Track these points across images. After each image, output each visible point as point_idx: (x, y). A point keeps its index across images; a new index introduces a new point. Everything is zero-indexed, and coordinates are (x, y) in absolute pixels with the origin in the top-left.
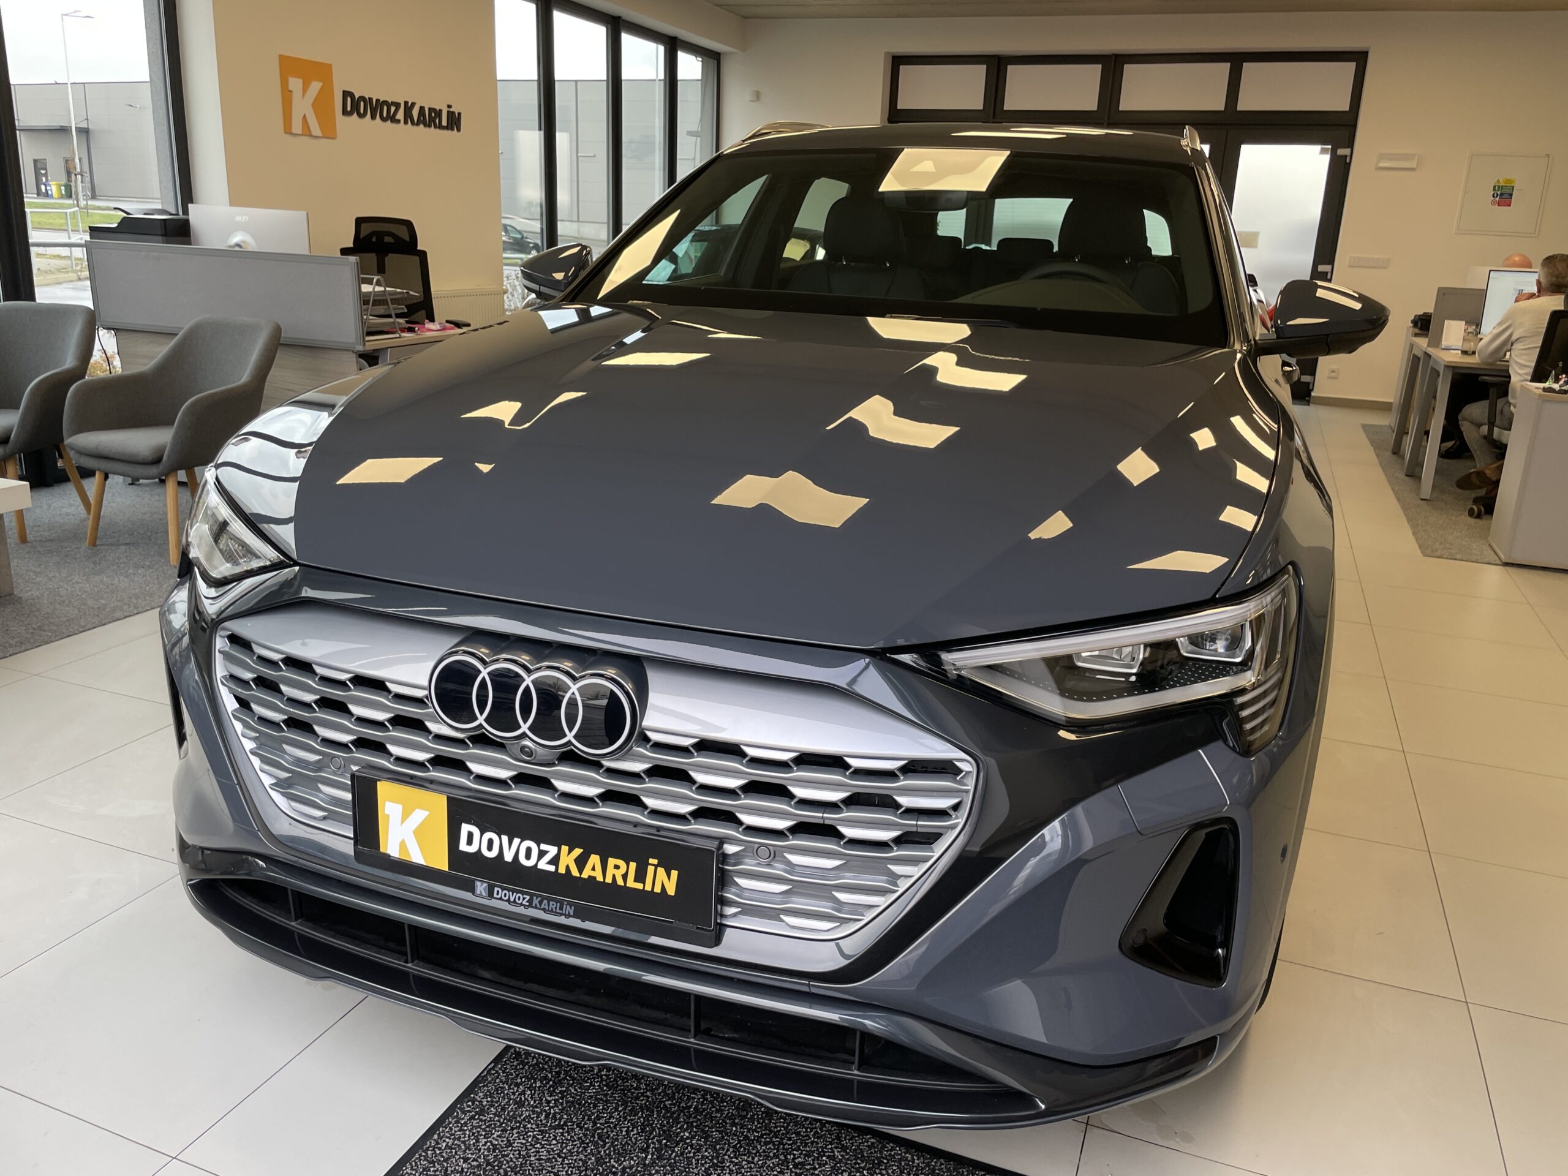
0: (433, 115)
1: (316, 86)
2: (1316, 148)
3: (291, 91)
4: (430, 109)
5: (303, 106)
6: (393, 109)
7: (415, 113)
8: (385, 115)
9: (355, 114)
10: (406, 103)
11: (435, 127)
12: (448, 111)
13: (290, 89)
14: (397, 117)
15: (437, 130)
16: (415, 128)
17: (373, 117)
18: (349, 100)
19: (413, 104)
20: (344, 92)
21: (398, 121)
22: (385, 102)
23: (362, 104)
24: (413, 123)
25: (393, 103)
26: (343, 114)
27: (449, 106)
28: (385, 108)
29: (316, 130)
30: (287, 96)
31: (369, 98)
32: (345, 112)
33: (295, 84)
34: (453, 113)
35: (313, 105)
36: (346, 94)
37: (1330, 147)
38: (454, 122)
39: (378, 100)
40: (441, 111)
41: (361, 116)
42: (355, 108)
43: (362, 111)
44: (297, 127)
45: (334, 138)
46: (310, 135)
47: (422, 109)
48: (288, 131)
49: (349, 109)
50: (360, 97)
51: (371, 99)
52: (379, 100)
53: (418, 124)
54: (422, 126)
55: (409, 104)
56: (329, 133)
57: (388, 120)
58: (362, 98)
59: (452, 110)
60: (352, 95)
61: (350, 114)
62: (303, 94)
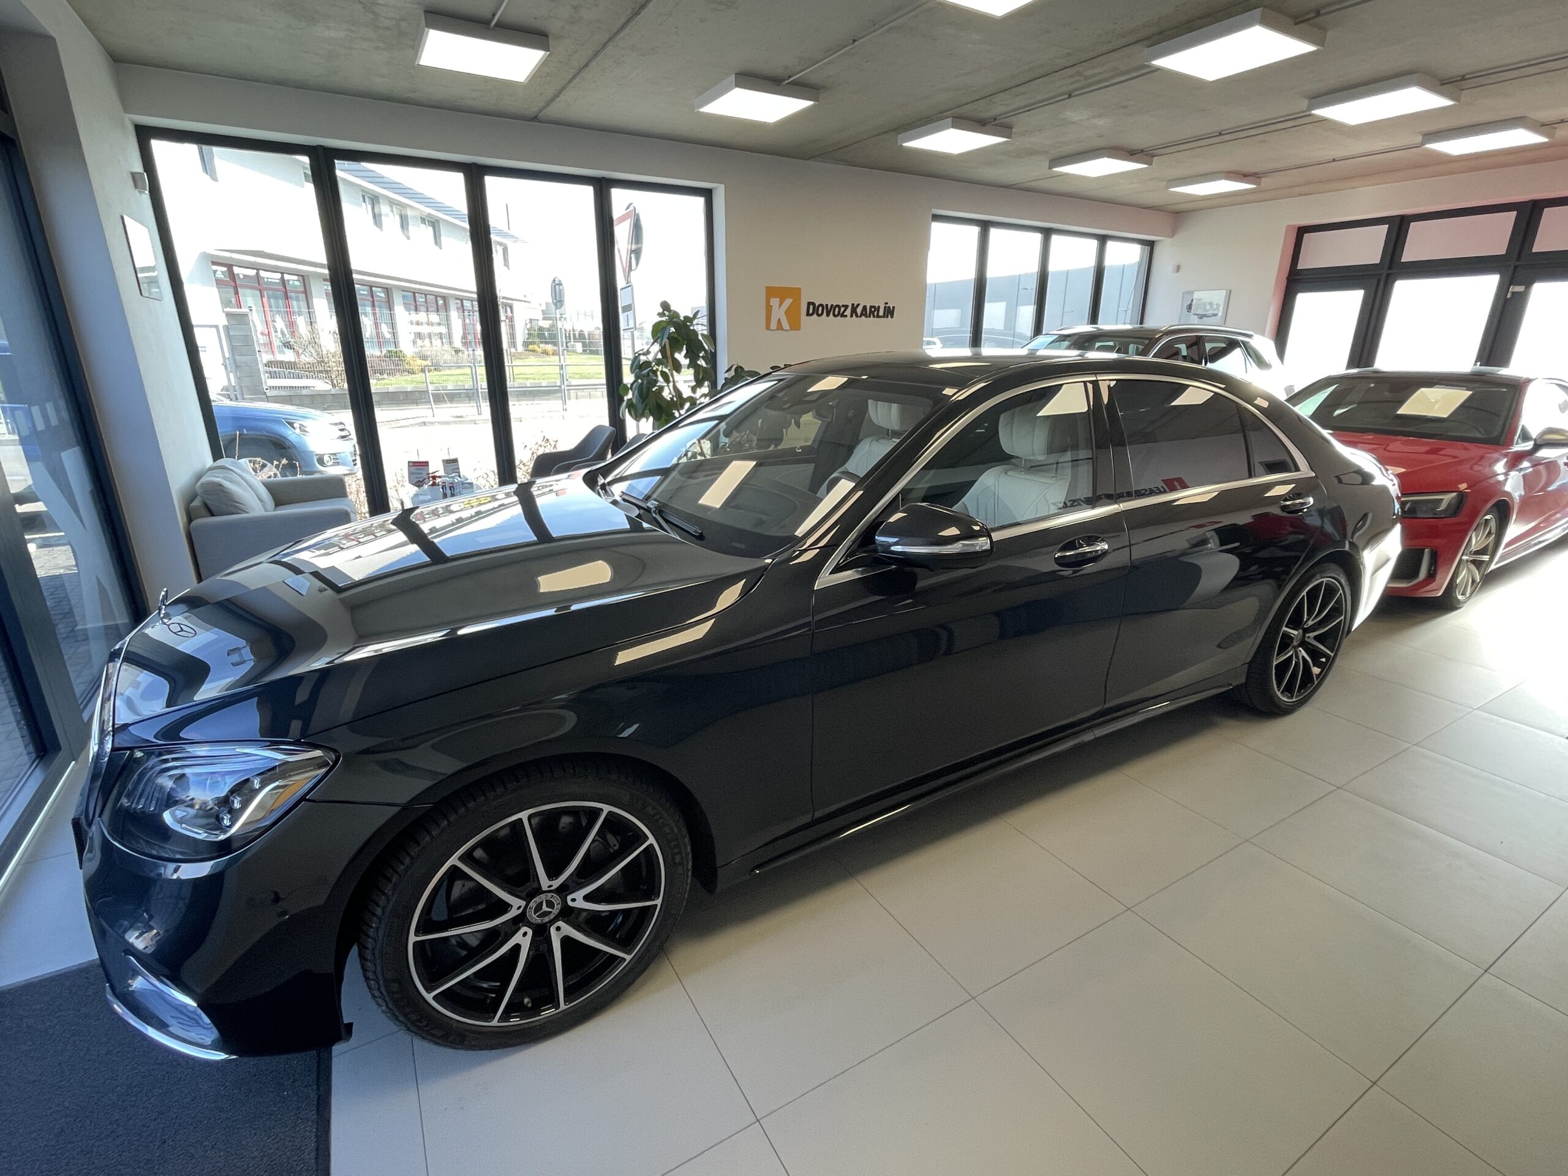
0: (873, 310)
1: (788, 302)
3: (772, 306)
4: (871, 307)
5: (779, 312)
6: (842, 309)
7: (859, 310)
8: (836, 313)
9: (815, 315)
12: (885, 307)
13: (771, 304)
17: (828, 315)
18: (811, 307)
19: (858, 305)
20: (808, 302)
21: (846, 316)
22: (838, 306)
23: (820, 308)
24: (857, 316)
26: (807, 315)
27: (886, 303)
28: (837, 309)
29: (786, 325)
30: (769, 309)
33: (775, 302)
34: (889, 307)
35: (785, 313)
36: (809, 304)
38: (889, 312)
41: (819, 315)
42: (815, 311)
43: (820, 312)
44: (774, 325)
45: (799, 330)
46: (783, 329)
47: (865, 308)
48: (768, 327)
49: (811, 312)
50: (819, 305)
51: (827, 305)
53: (861, 316)
54: (863, 317)
55: (856, 305)
58: (821, 305)
60: (813, 304)
61: (812, 314)
62: (780, 306)
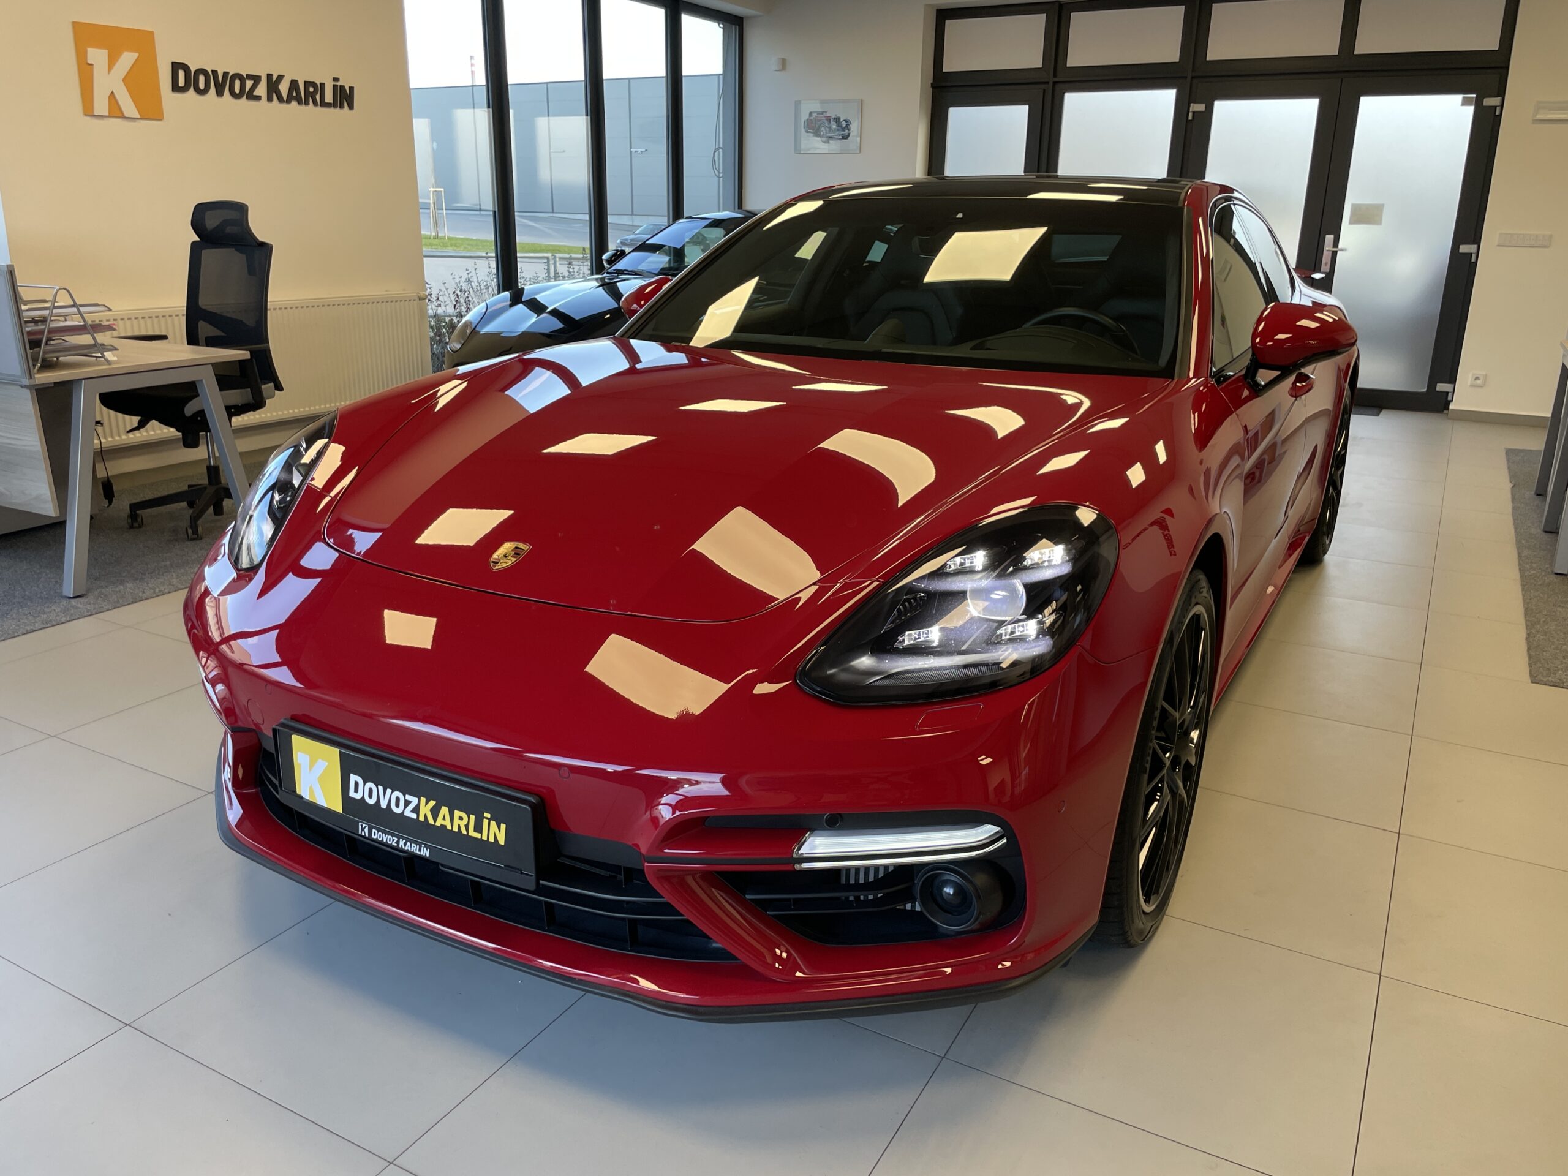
0: (311, 90)
1: (128, 59)
2: (1458, 98)
3: (92, 65)
4: (305, 82)
5: (109, 82)
7: (284, 88)
8: (237, 90)
10: (269, 76)
11: (315, 103)
12: (334, 85)
13: (89, 62)
14: (255, 93)
15: (319, 108)
16: (284, 106)
17: (220, 93)
18: (181, 74)
19: (280, 78)
20: (173, 63)
21: (258, 98)
22: (238, 76)
23: (202, 79)
24: (280, 99)
25: (249, 77)
26: (174, 90)
27: (336, 79)
28: (237, 83)
29: (130, 109)
30: (86, 72)
31: (212, 71)
32: (176, 88)
33: (97, 56)
34: (342, 87)
35: (126, 82)
36: (176, 67)
37: (1474, 96)
38: (344, 97)
39: (225, 74)
43: (202, 85)
44: (101, 107)
45: (160, 120)
46: (123, 117)
47: (294, 84)
48: (90, 113)
49: (181, 82)
50: (198, 70)
51: (215, 72)
52: (228, 73)
53: (288, 101)
54: (294, 103)
55: (274, 78)
56: (152, 113)
57: (242, 96)
58: (200, 71)
59: (339, 84)
60: (185, 68)
61: (184, 90)
62: (110, 67)
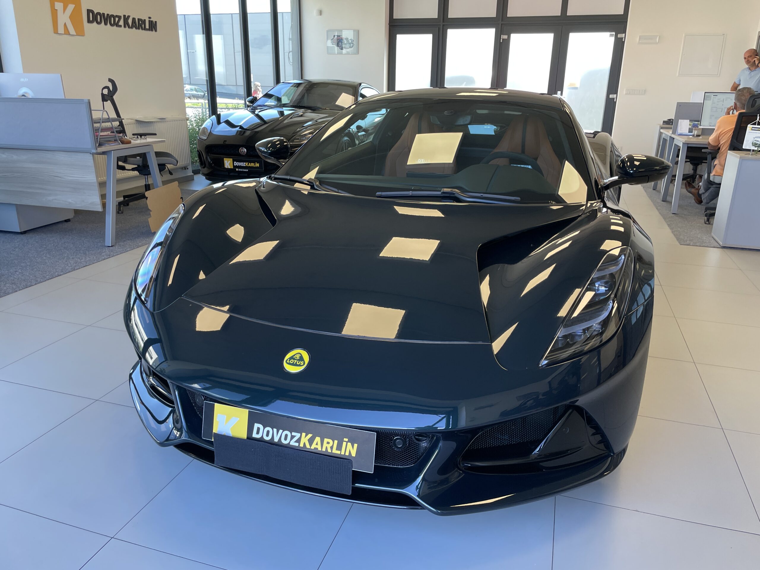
0: (141, 22)
1: (71, 7)
2: (607, 34)
4: (138, 19)
5: (64, 18)
6: (117, 19)
7: (130, 21)
8: (112, 23)
9: (95, 22)
10: (124, 16)
11: (142, 29)
13: (56, 9)
14: (120, 24)
15: (144, 31)
16: (130, 30)
17: (106, 24)
18: (91, 14)
19: (129, 17)
22: (112, 16)
23: (99, 17)
24: (129, 27)
25: (117, 16)
26: (88, 22)
28: (112, 19)
29: (72, 31)
30: (54, 13)
33: (59, 6)
35: (70, 17)
36: (89, 11)
37: (614, 33)
38: (153, 26)
39: (108, 15)
40: (145, 20)
41: (99, 23)
42: (95, 19)
44: (61, 30)
45: (83, 36)
46: (69, 34)
47: (134, 19)
48: (56, 31)
49: (91, 19)
50: (97, 13)
51: (104, 14)
53: (132, 28)
56: (80, 32)
57: (114, 25)
58: (99, 13)
59: (151, 20)
61: (92, 22)
62: (64, 10)
